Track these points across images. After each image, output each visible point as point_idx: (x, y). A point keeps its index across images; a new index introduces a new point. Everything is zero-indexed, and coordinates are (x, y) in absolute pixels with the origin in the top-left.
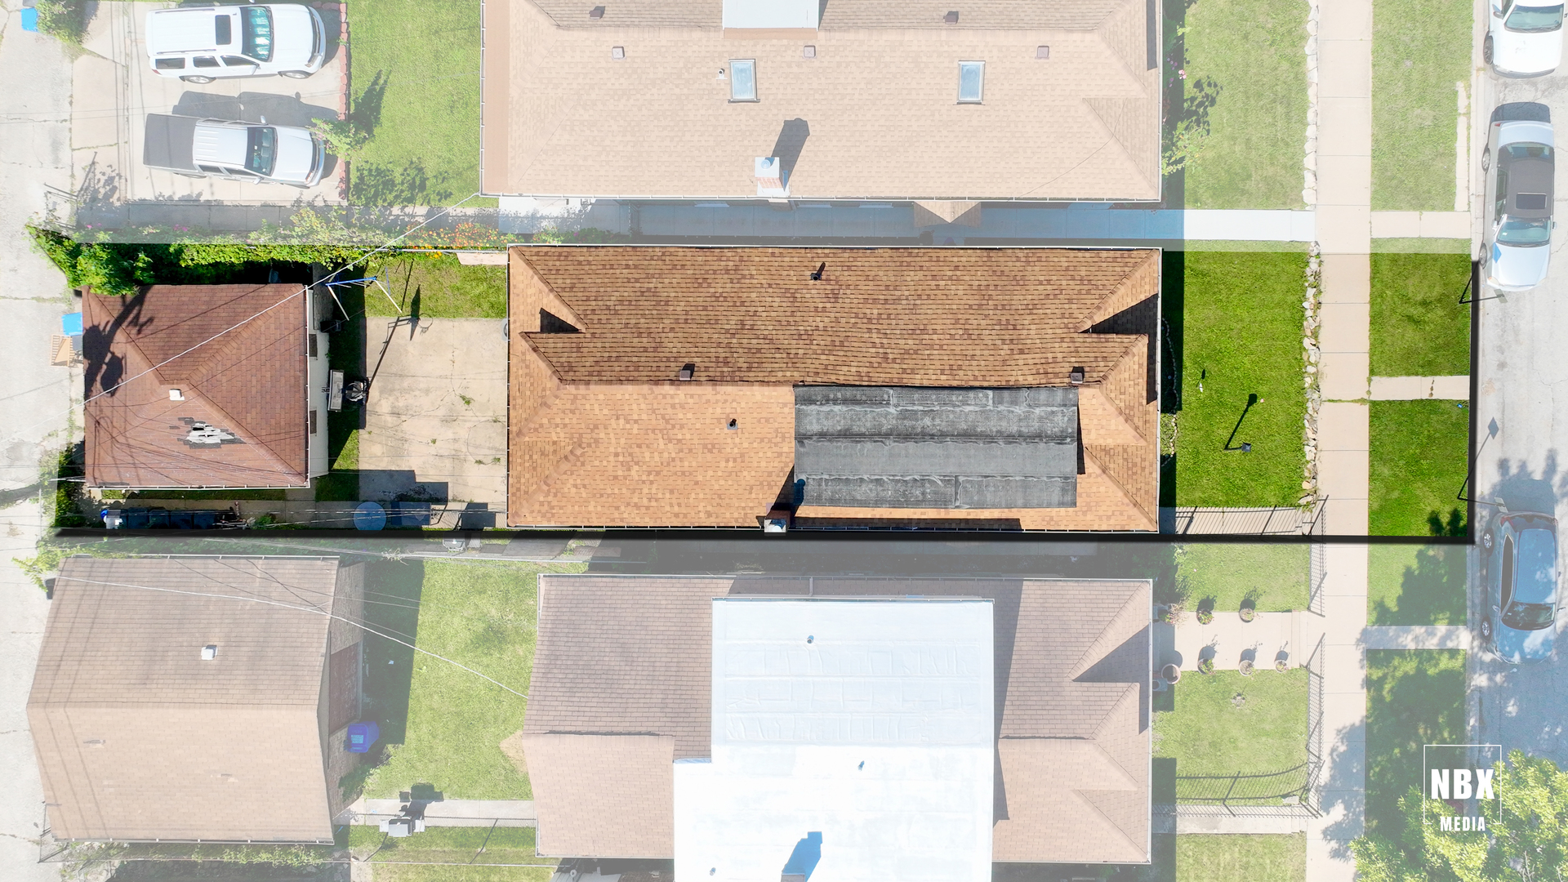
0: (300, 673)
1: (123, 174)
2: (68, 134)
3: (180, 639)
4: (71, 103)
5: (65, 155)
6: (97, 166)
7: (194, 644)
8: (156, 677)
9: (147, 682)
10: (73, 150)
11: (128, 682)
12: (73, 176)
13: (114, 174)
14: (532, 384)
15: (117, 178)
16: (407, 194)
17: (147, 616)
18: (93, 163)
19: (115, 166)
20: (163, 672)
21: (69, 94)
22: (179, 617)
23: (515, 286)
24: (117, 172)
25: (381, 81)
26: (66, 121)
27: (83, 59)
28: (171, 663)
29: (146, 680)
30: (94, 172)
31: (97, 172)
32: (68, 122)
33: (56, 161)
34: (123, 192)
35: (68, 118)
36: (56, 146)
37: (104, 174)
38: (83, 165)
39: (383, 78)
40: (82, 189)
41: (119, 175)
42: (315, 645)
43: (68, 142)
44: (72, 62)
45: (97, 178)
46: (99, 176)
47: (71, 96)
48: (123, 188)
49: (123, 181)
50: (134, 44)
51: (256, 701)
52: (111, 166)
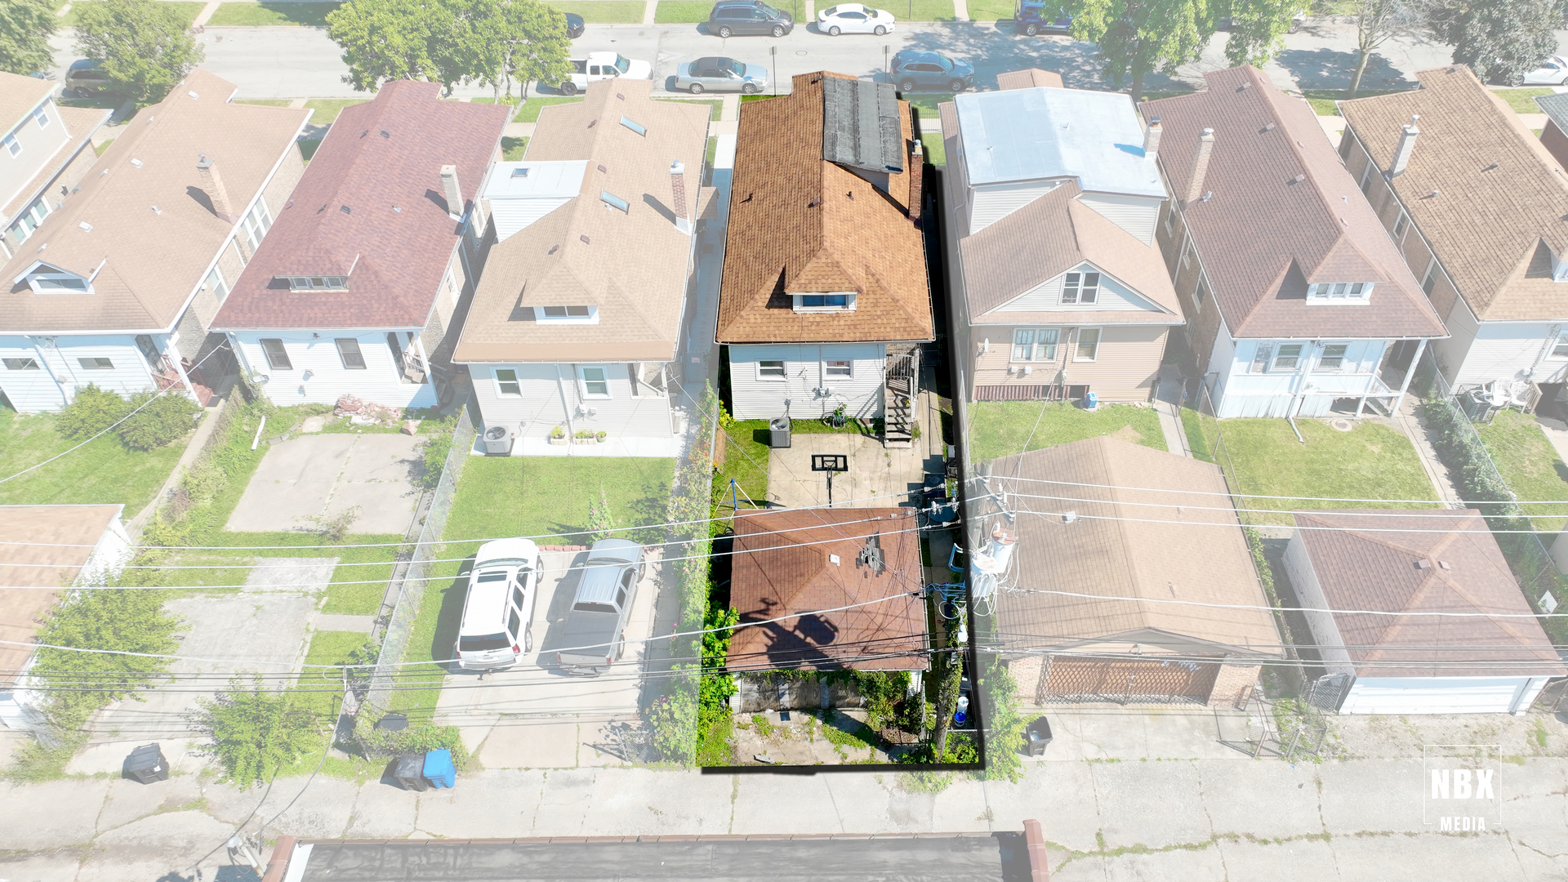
0: (1074, 455)
1: (610, 718)
2: (560, 771)
3: (1062, 541)
4: (527, 769)
5: (581, 774)
6: (598, 742)
7: (1064, 530)
8: (1099, 546)
9: (1104, 550)
10: (577, 766)
11: (1108, 564)
12: (604, 767)
13: (609, 727)
14: (823, 277)
15: (613, 724)
16: (658, 511)
17: (1045, 571)
18: (594, 746)
19: (600, 725)
20: (1094, 543)
21: (517, 772)
22: (1042, 548)
23: (748, 336)
24: (606, 724)
25: (557, 528)
26: (545, 774)
27: (483, 759)
28: (1084, 540)
29: (1102, 552)
30: (604, 745)
31: (604, 742)
32: (547, 771)
33: (586, 782)
34: (628, 717)
35: (543, 772)
36: (571, 783)
37: (608, 736)
38: (594, 756)
39: (554, 526)
40: (620, 757)
41: (610, 722)
42: (1049, 454)
43: (569, 772)
44: (484, 769)
45: (610, 742)
46: (609, 741)
47: (519, 769)
48: (623, 718)
49: (616, 718)
50: (479, 707)
51: (1105, 474)
52: (600, 730)
